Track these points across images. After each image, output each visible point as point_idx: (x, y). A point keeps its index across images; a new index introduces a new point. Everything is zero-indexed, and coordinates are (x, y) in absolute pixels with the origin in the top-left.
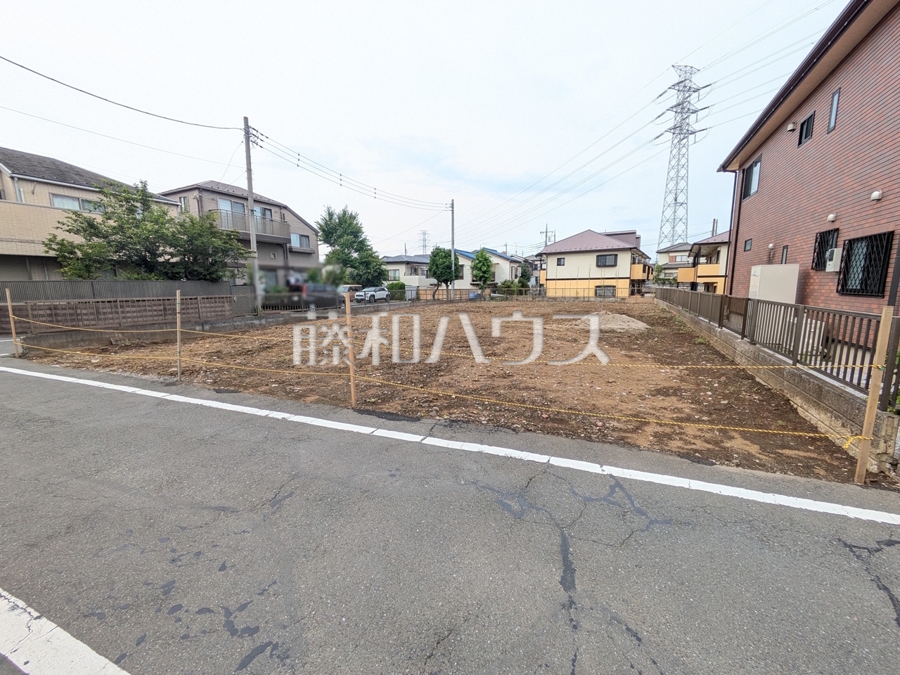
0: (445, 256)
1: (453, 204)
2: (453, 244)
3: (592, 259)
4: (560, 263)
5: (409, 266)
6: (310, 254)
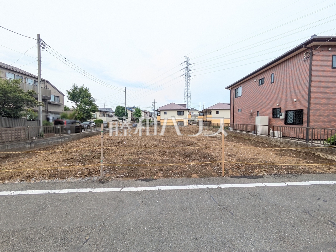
0: (122, 109)
1: (125, 89)
2: (126, 105)
5: (101, 113)
6: (60, 105)
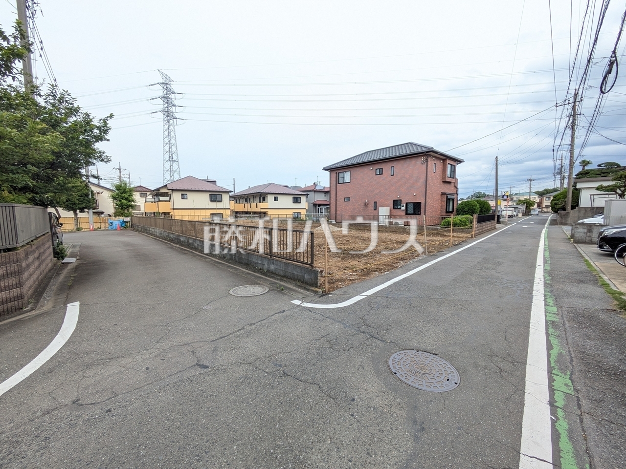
3: (207, 196)
4: (183, 197)
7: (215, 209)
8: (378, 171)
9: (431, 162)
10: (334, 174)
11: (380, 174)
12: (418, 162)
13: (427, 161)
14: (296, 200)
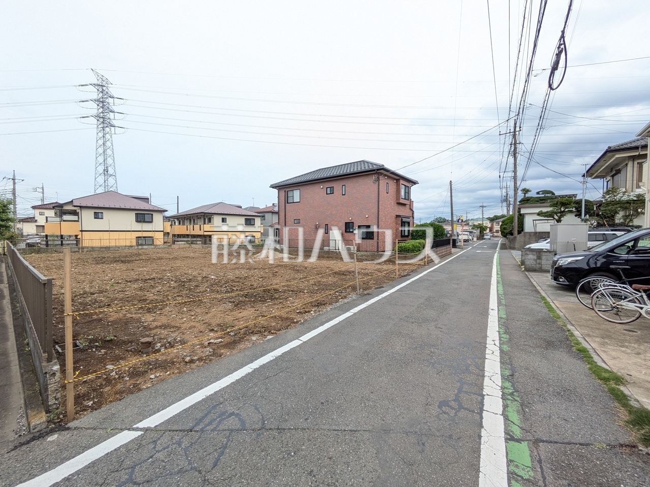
7: (140, 231)
8: (329, 189)
9: (383, 181)
10: (282, 193)
11: (331, 193)
12: (369, 181)
13: (378, 180)
14: (249, 221)
